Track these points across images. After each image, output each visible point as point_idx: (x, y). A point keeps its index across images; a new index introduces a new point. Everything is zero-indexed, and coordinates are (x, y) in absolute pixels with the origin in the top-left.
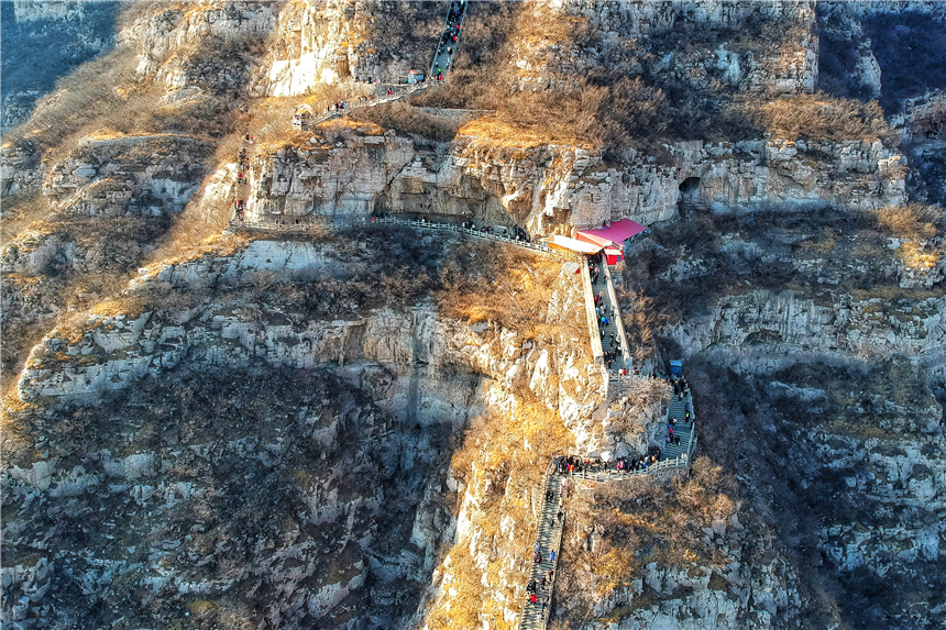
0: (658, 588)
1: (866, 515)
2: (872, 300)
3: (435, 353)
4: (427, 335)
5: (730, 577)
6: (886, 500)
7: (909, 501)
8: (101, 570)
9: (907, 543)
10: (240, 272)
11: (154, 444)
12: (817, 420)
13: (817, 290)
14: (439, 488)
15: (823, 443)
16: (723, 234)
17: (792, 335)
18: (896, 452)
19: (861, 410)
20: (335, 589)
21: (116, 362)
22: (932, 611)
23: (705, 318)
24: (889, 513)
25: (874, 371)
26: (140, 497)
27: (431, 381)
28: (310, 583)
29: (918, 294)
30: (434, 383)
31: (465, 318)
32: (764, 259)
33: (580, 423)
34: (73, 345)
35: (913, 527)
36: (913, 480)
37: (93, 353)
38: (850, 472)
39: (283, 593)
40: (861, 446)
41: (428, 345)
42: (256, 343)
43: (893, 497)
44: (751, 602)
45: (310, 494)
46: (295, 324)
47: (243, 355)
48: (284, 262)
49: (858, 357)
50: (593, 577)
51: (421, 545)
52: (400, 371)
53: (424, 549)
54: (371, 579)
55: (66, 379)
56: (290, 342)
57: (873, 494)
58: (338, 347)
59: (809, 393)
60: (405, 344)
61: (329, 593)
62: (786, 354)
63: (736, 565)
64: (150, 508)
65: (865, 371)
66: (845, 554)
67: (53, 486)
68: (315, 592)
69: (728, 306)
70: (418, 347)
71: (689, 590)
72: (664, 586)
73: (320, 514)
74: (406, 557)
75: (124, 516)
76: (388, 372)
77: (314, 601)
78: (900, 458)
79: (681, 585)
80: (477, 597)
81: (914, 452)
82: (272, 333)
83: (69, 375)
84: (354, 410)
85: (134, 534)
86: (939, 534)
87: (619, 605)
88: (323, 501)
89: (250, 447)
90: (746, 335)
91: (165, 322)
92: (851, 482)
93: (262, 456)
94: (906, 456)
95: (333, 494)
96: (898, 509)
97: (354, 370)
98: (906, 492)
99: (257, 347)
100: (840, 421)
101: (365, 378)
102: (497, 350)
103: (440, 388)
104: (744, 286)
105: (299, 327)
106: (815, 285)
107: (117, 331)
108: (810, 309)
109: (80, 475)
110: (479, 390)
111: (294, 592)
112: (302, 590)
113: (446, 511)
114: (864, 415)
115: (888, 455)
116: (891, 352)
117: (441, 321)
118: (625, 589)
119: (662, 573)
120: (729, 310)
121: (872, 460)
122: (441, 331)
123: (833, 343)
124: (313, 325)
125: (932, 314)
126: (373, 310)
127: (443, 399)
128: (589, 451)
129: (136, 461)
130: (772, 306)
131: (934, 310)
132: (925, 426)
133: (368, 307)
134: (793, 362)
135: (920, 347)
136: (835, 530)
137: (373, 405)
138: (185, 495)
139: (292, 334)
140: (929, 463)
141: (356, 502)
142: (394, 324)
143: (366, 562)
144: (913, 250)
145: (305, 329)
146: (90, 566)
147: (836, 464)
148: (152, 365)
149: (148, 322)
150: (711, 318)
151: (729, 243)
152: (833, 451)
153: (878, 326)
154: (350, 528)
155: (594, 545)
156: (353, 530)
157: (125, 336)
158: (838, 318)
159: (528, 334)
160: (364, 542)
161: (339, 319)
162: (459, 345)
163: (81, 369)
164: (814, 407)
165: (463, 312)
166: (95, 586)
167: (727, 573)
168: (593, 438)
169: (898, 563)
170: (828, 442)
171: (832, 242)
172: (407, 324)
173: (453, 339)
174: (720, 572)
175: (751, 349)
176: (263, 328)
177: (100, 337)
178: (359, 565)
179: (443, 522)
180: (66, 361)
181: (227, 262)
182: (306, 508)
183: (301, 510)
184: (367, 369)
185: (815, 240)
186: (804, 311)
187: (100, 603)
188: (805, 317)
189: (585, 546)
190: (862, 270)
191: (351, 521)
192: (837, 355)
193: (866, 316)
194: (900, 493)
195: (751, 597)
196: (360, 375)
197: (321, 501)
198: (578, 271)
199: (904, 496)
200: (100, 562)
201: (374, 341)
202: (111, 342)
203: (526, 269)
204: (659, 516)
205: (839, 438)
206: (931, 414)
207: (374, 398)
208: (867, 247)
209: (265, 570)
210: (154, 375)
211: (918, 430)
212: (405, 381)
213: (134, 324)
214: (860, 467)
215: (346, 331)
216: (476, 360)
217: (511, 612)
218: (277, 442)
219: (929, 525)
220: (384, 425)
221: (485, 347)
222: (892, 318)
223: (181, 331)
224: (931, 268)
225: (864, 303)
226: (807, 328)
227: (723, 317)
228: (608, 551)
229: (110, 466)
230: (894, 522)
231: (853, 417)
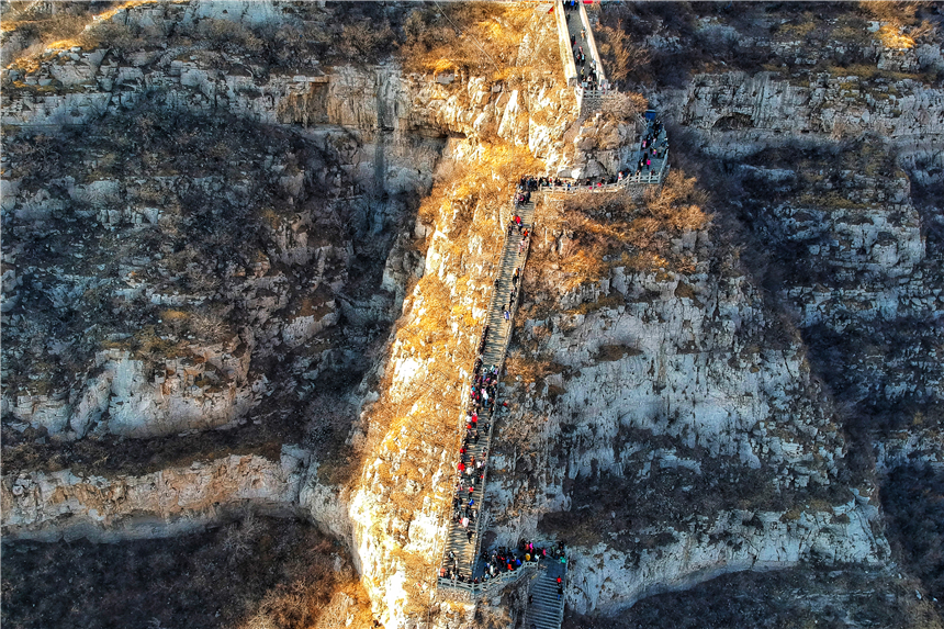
0: (624, 290)
1: (828, 276)
2: (850, 78)
3: (400, 115)
4: (391, 95)
5: (698, 287)
6: (849, 265)
7: (871, 266)
8: (72, 285)
9: (867, 304)
10: (196, 22)
11: (117, 171)
12: (784, 196)
13: (793, 70)
14: (407, 234)
15: (789, 217)
16: (701, 17)
17: (764, 120)
18: (863, 220)
19: (830, 185)
20: (308, 321)
21: (74, 96)
22: (889, 364)
23: (680, 91)
24: (851, 276)
25: (845, 150)
26: (108, 221)
27: (397, 148)
28: (284, 314)
29: (895, 74)
30: (400, 150)
31: (430, 72)
32: (741, 43)
33: (550, 146)
34: (31, 75)
35: (873, 290)
36: (878, 246)
37: (50, 84)
38: (814, 241)
39: (257, 319)
40: (827, 217)
41: (393, 106)
42: (217, 92)
43: (856, 261)
44: (717, 312)
45: (279, 233)
46: (255, 76)
47: (204, 102)
48: (240, 13)
49: (832, 138)
50: (560, 274)
51: (390, 289)
52: (365, 138)
53: (394, 292)
54: (343, 320)
55: (25, 108)
56: (253, 94)
57: (837, 260)
58: (301, 106)
59: (777, 173)
60: (369, 107)
61: (302, 325)
62: (757, 139)
63: (704, 276)
64: (117, 231)
65: (837, 150)
66: (804, 313)
67: (18, 206)
68: (289, 323)
69: (702, 84)
70: (383, 111)
71: (656, 294)
72: (630, 289)
73: (290, 255)
74: (377, 301)
75: (92, 237)
76: (352, 137)
77: (289, 330)
78: (866, 226)
79: (648, 290)
80: (446, 308)
81: (880, 219)
82: (232, 82)
83: (28, 104)
84: (320, 170)
85: (102, 254)
86: (899, 298)
87: (585, 301)
88: (292, 242)
89: (216, 186)
90: (718, 116)
91: (123, 62)
92: (815, 249)
93: (229, 195)
94: (872, 223)
95: (302, 237)
96: (860, 273)
97: (319, 132)
98: (869, 257)
99: (218, 97)
100: (808, 196)
101: (330, 141)
102: (464, 100)
103: (407, 154)
104: (720, 66)
105: (261, 79)
106: (791, 65)
107: (73, 62)
108: (785, 90)
109: (45, 198)
110: (446, 151)
111: (268, 322)
112: (276, 320)
113: (415, 255)
114: (832, 190)
115: (854, 223)
116: (864, 132)
117: (405, 77)
118: (593, 285)
119: (630, 277)
120: (703, 89)
121: (837, 230)
122: (406, 89)
123: (806, 126)
124: (274, 79)
125: (907, 94)
126: (335, 68)
127: (409, 166)
128: (559, 170)
129: (101, 187)
130: (747, 89)
131: (909, 91)
132: (893, 196)
133: (330, 64)
134: (763, 147)
135: (894, 127)
136: (796, 291)
137: (339, 168)
138: (152, 220)
139: (253, 86)
140: (895, 231)
141: (325, 249)
142: (357, 84)
143: (338, 304)
144: (892, 32)
145: (266, 83)
146: (60, 282)
147: (801, 234)
148: (111, 103)
149: (104, 58)
150: (685, 93)
151: (706, 25)
152: (798, 223)
153: (854, 103)
154: (321, 271)
155: (562, 247)
156: (324, 274)
157: (81, 69)
158: (814, 97)
159: (497, 76)
160: (336, 286)
161: (300, 74)
162: (424, 101)
163: (39, 98)
164: (781, 186)
165: (428, 65)
166: (66, 299)
167: (694, 282)
168: (565, 159)
169: (855, 321)
170: (794, 216)
171: (812, 24)
172: (371, 83)
173: (419, 96)
174: (687, 282)
175: (722, 135)
176: (222, 77)
177: (56, 68)
178: (331, 304)
179: (412, 264)
180: (24, 89)
181: (182, 9)
182: (276, 245)
183: (271, 247)
184: (332, 133)
185: (795, 22)
186: (779, 92)
187: (71, 313)
188: (779, 99)
189: (553, 249)
190: (841, 51)
191: (321, 265)
192: (809, 137)
193: (842, 93)
194: (862, 258)
195: (717, 308)
196: (326, 139)
197: (290, 243)
198: (552, 10)
199: (867, 261)
200: (70, 277)
201: (336, 102)
202: (69, 75)
203: (494, 20)
204: (629, 227)
205: (805, 211)
206: (900, 185)
207: (341, 161)
208: (847, 30)
209: (237, 295)
210: (114, 113)
211: (886, 200)
212: (370, 149)
213: (90, 57)
214: (824, 236)
215: (307, 87)
216: (442, 114)
217: (479, 309)
218: (242, 184)
219: (889, 288)
220: (352, 188)
221: (452, 99)
222: (868, 96)
223: (138, 73)
224: (910, 49)
225: (842, 80)
226: (781, 110)
227: (696, 96)
228: (575, 253)
229: (74, 192)
230: (855, 284)
231: (820, 191)
